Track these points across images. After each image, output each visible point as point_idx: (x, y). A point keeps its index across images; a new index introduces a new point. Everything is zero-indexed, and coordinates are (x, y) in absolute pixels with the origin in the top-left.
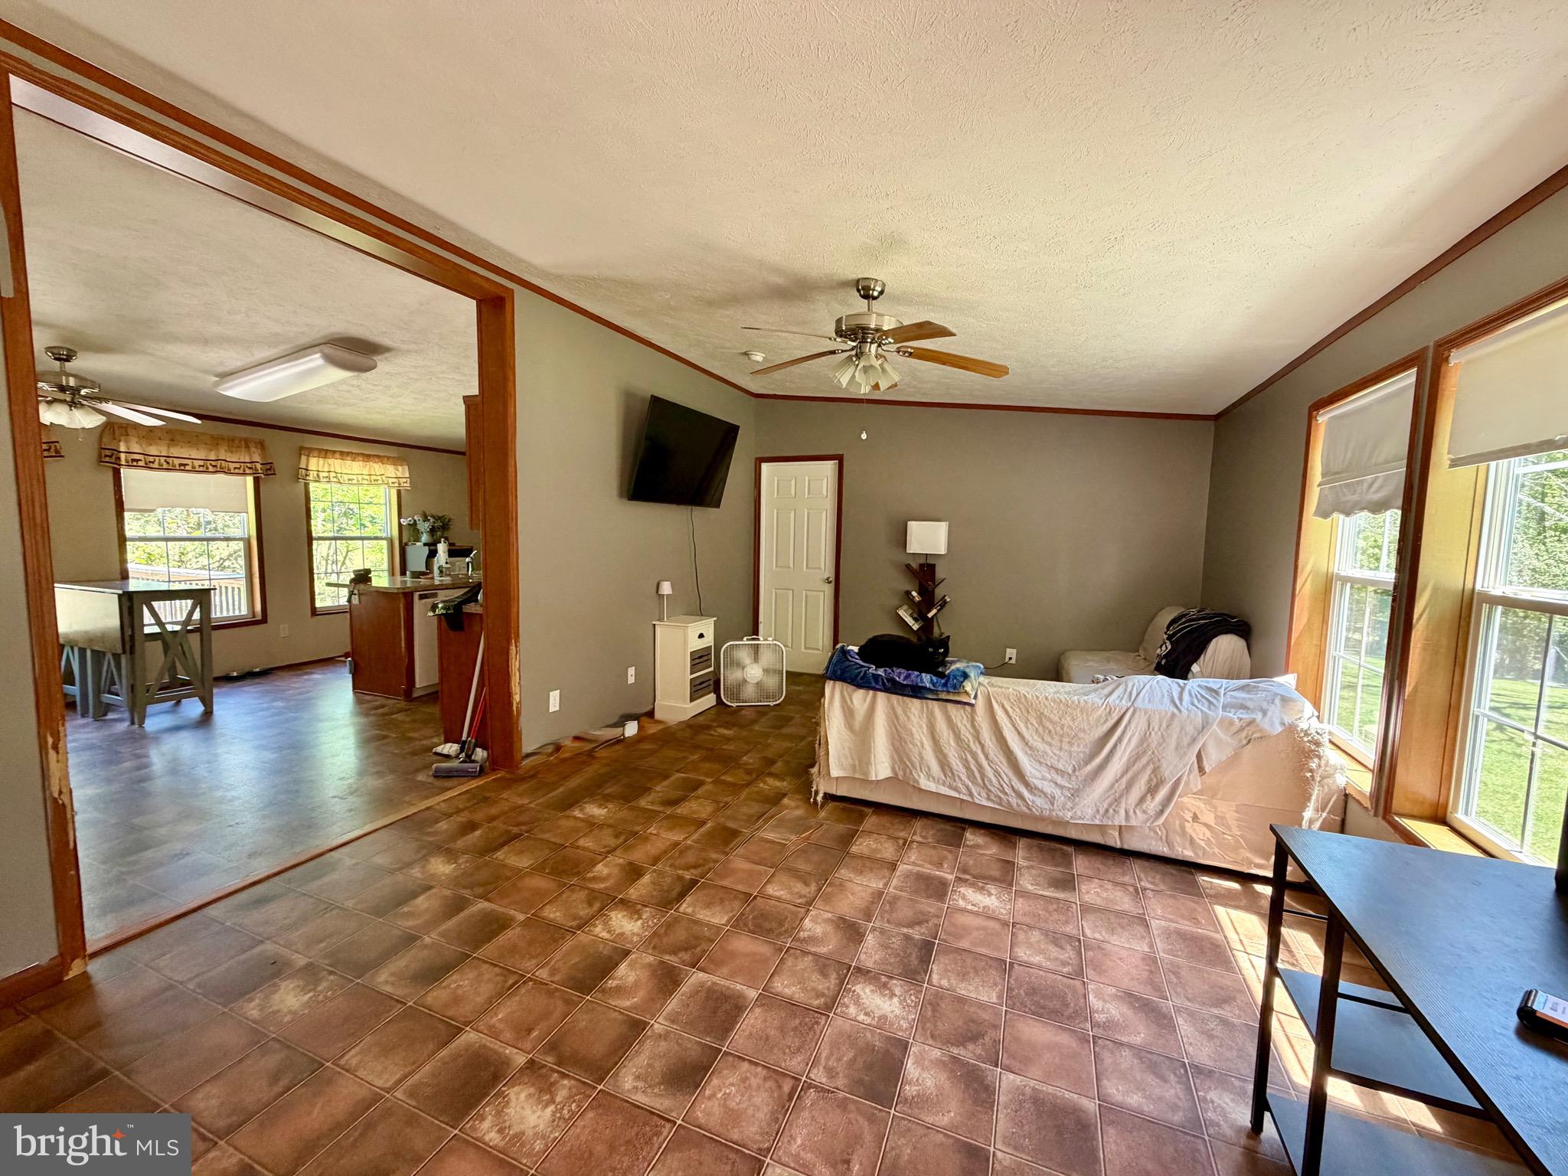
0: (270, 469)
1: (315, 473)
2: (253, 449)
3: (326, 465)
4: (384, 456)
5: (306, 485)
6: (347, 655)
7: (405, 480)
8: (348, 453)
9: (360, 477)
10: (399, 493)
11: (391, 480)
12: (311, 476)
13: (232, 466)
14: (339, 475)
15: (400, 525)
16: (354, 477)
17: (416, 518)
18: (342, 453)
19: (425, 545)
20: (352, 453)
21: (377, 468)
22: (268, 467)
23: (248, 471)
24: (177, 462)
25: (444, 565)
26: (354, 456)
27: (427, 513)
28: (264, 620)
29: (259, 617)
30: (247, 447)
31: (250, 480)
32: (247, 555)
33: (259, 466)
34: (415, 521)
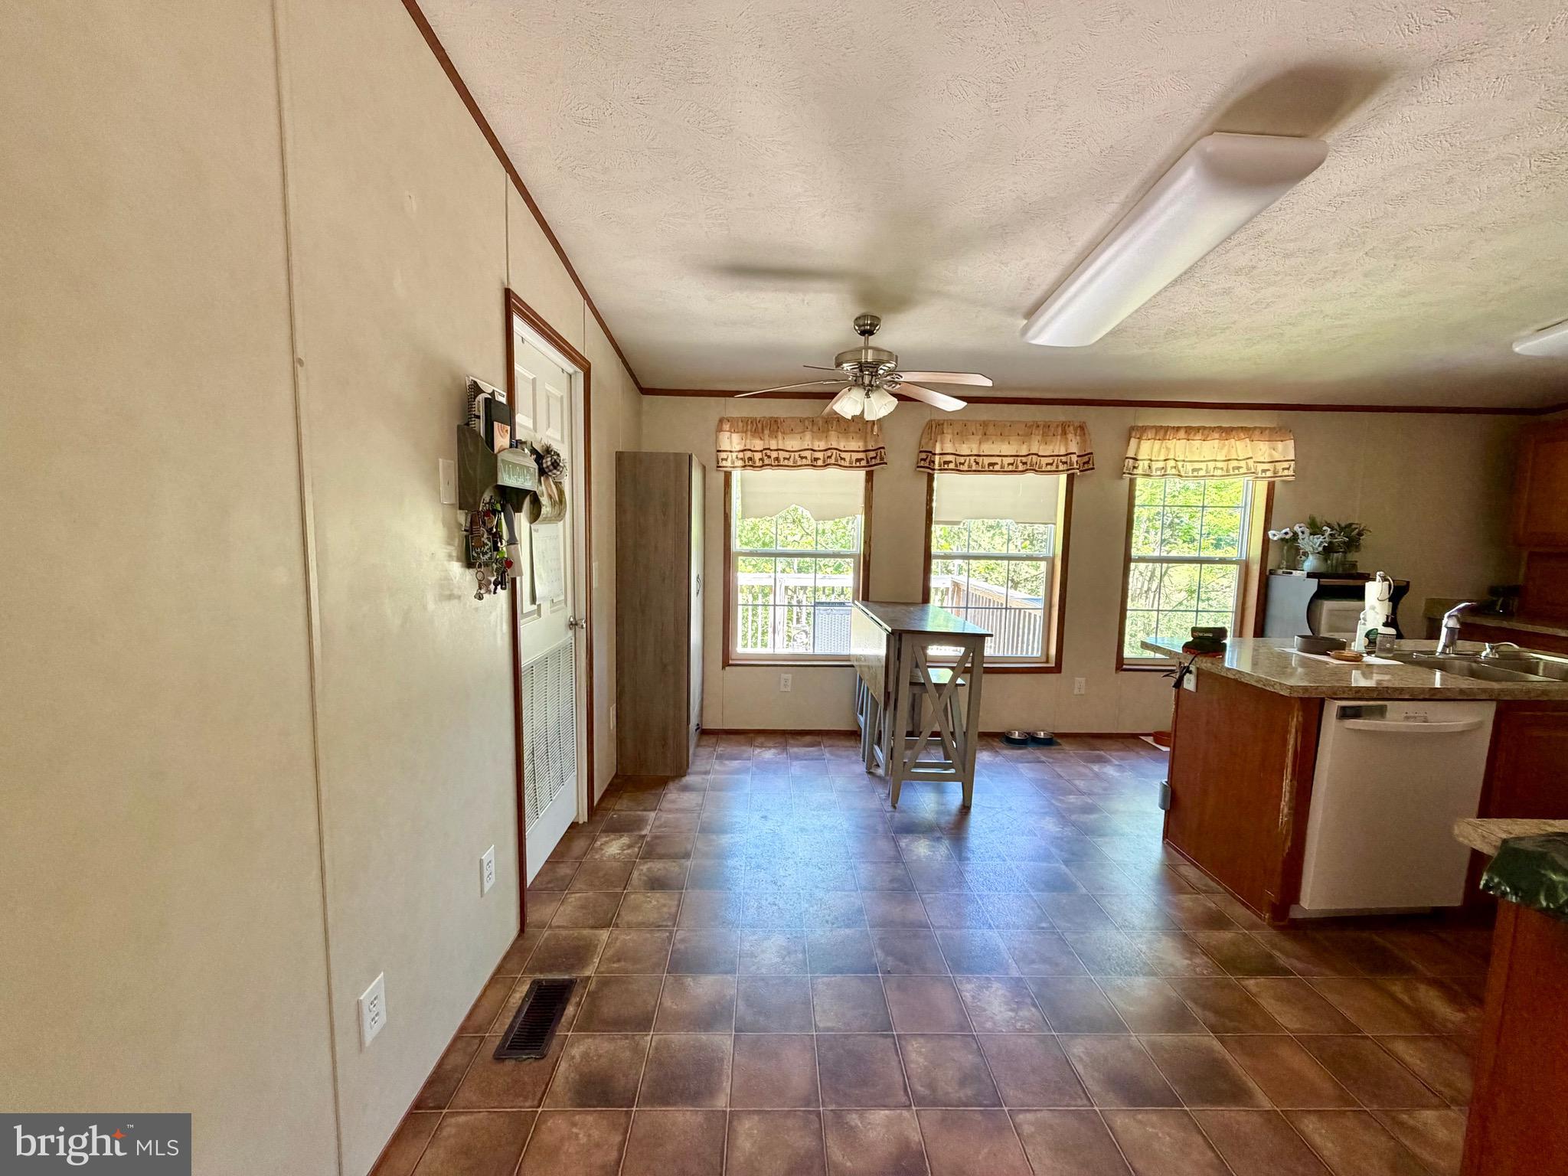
0: (1088, 462)
1: (1146, 463)
2: (1070, 436)
3: (1163, 451)
4: (1255, 428)
5: (1132, 482)
6: (1160, 737)
7: (1286, 465)
8: (1198, 429)
9: (1211, 465)
10: (1271, 488)
11: (1261, 467)
12: (1140, 468)
13: (1044, 461)
14: (1180, 464)
15: (1266, 541)
16: (1203, 465)
17: (1297, 528)
18: (1189, 430)
19: (1310, 575)
20: (1205, 428)
21: (1240, 448)
22: (1086, 459)
23: (1061, 467)
24: (987, 461)
25: (1382, 630)
26: (1205, 432)
27: (1318, 520)
28: (1058, 669)
29: (1052, 664)
30: (1064, 433)
31: (1063, 478)
32: (1049, 580)
33: (1074, 458)
34: (1295, 534)
